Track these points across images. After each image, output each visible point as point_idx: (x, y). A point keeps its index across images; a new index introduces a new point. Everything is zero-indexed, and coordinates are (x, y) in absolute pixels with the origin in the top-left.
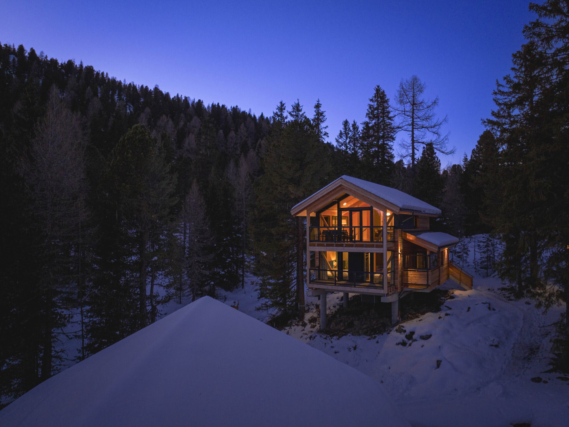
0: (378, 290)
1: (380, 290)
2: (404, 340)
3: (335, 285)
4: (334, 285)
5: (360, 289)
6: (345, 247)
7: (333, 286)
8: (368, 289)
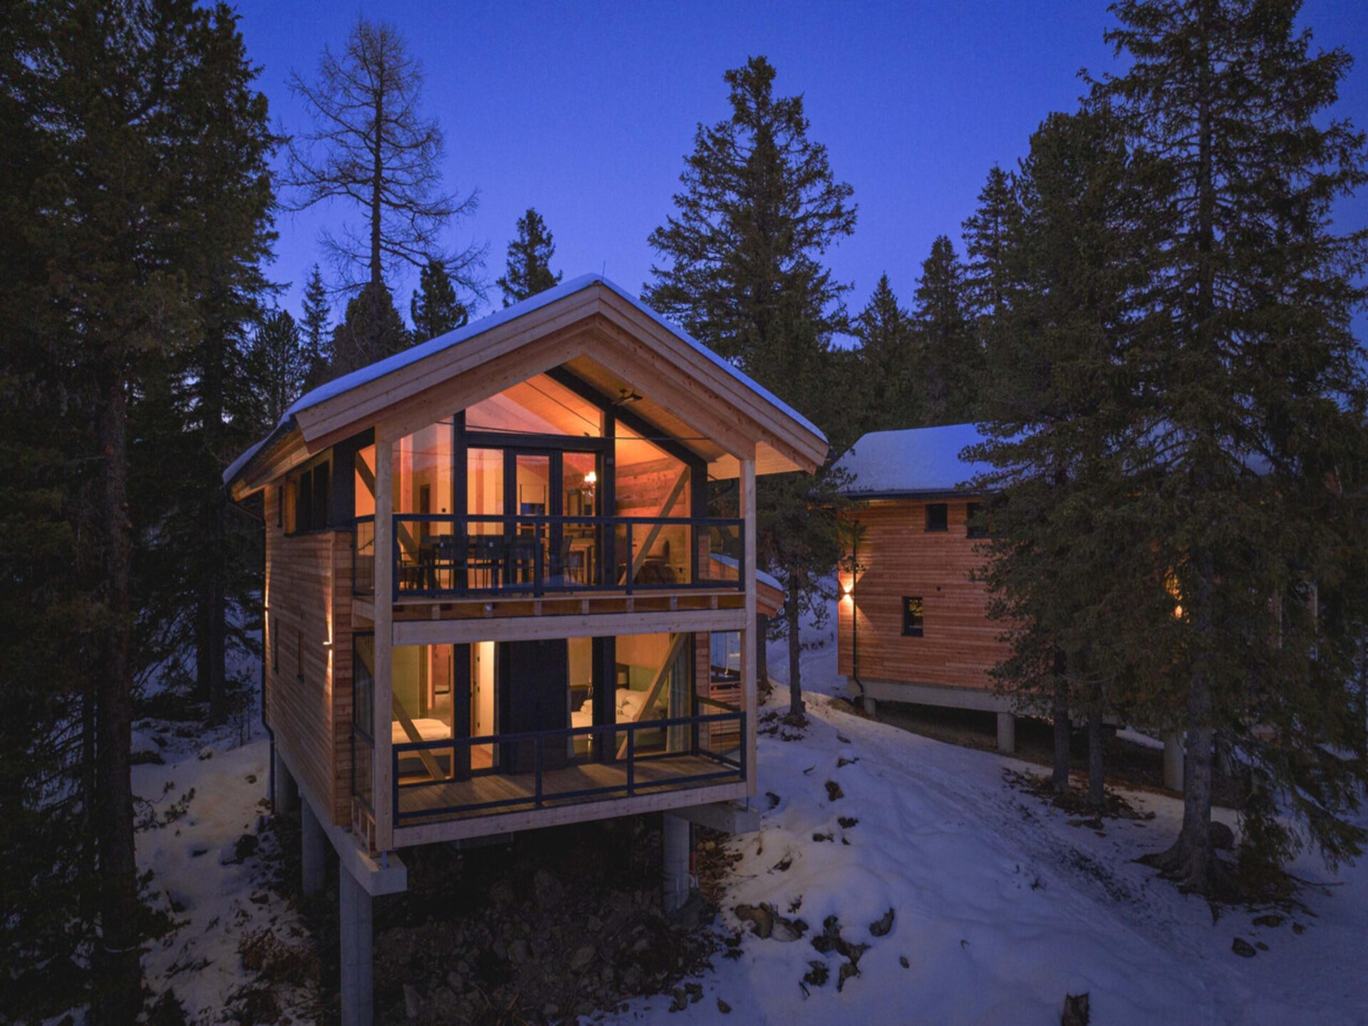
0: (728, 786)
1: (734, 785)
2: (816, 962)
3: (536, 809)
4: (531, 805)
5: (655, 798)
6: (590, 614)
7: (532, 814)
8: (688, 792)
